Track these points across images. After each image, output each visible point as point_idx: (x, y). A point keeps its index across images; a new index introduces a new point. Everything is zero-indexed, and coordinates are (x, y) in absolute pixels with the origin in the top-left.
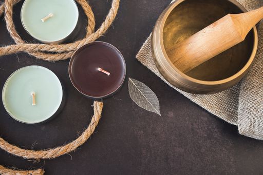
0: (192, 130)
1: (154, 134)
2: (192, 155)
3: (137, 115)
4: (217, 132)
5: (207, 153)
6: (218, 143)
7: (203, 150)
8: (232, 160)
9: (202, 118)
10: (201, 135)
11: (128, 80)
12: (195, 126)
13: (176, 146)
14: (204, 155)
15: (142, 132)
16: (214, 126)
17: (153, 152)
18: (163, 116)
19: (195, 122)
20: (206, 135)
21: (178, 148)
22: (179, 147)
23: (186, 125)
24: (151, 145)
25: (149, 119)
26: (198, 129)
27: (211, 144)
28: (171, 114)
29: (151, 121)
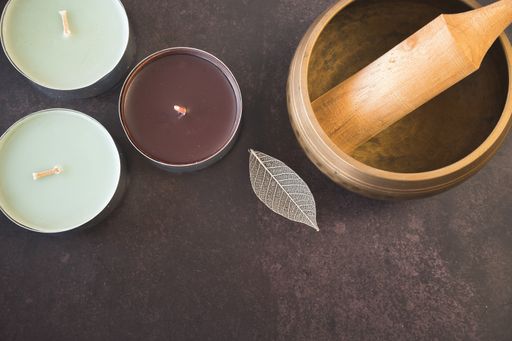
0: (387, 262)
1: (304, 271)
2: (386, 316)
3: (269, 229)
4: (440, 268)
5: (419, 313)
6: (442, 290)
7: (411, 305)
8: (474, 328)
9: (408, 236)
10: (407, 273)
11: (249, 154)
12: (394, 253)
13: (352, 297)
14: (412, 315)
15: (279, 266)
16: (435, 254)
17: (301, 310)
18: (323, 231)
19: (394, 245)
20: (416, 274)
21: (356, 301)
22: (358, 299)
23: (373, 251)
24: (298, 295)
25: (295, 237)
26: (401, 259)
27: (429, 292)
28: (341, 228)
29: (298, 244)
